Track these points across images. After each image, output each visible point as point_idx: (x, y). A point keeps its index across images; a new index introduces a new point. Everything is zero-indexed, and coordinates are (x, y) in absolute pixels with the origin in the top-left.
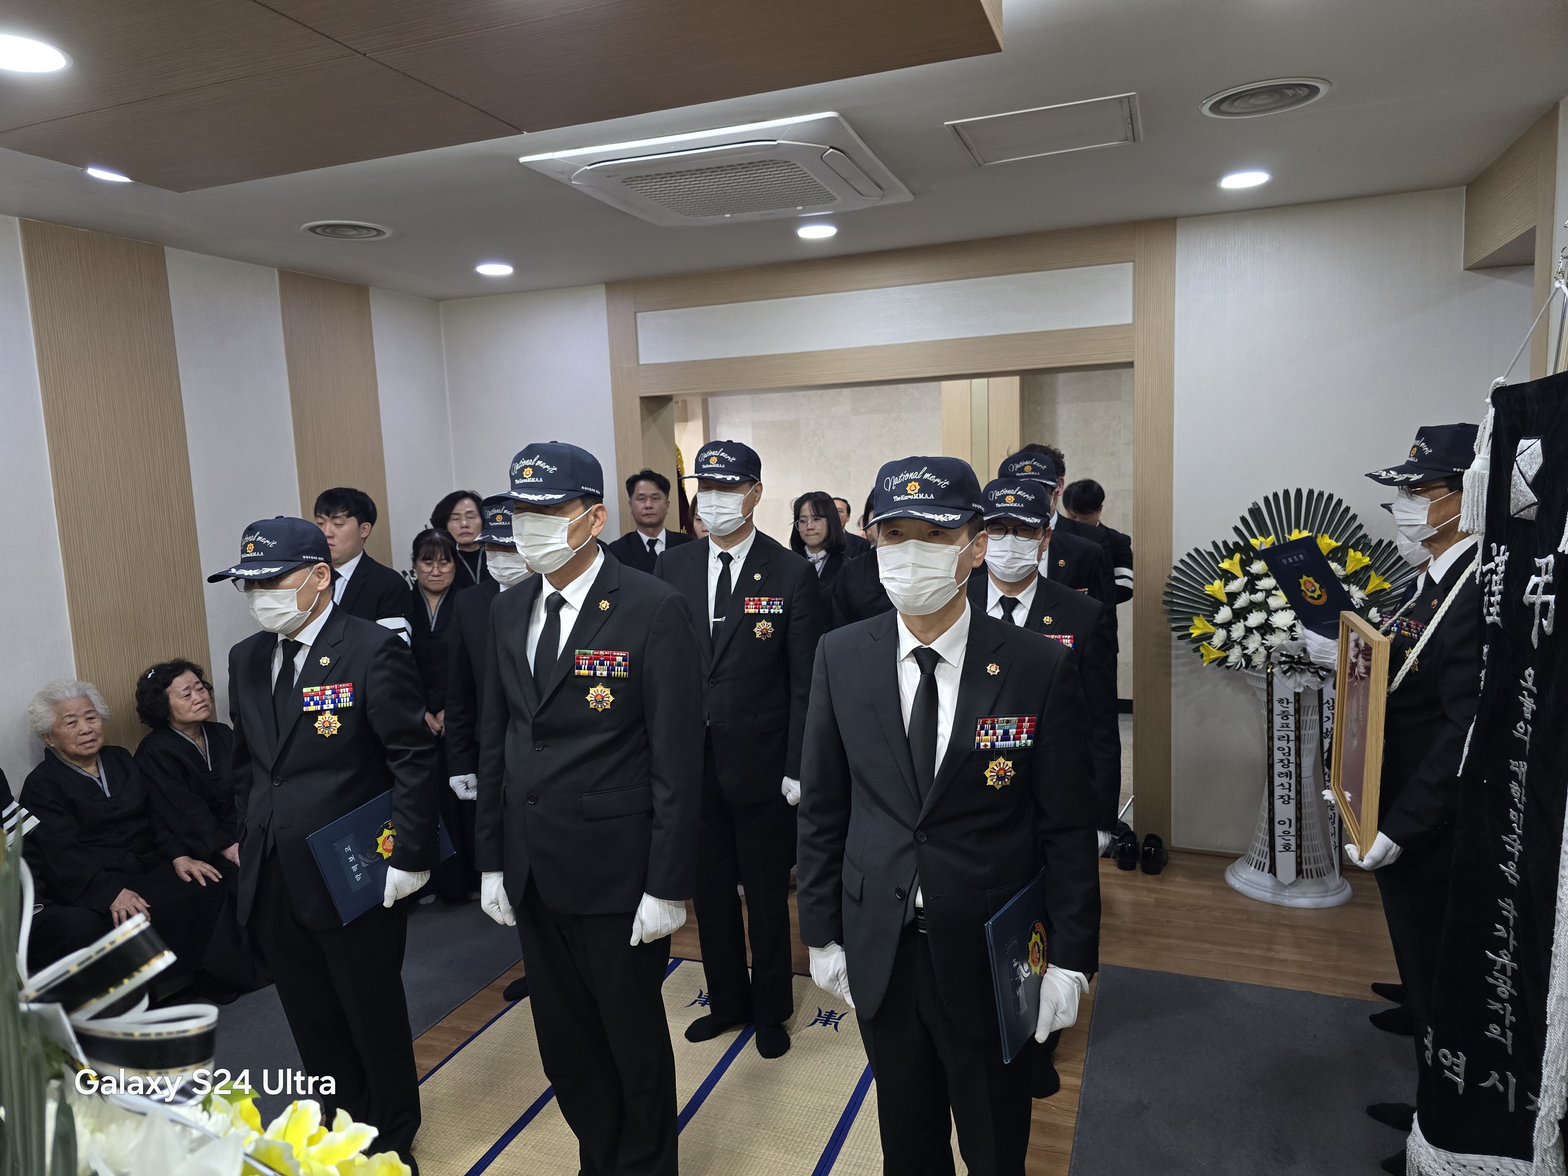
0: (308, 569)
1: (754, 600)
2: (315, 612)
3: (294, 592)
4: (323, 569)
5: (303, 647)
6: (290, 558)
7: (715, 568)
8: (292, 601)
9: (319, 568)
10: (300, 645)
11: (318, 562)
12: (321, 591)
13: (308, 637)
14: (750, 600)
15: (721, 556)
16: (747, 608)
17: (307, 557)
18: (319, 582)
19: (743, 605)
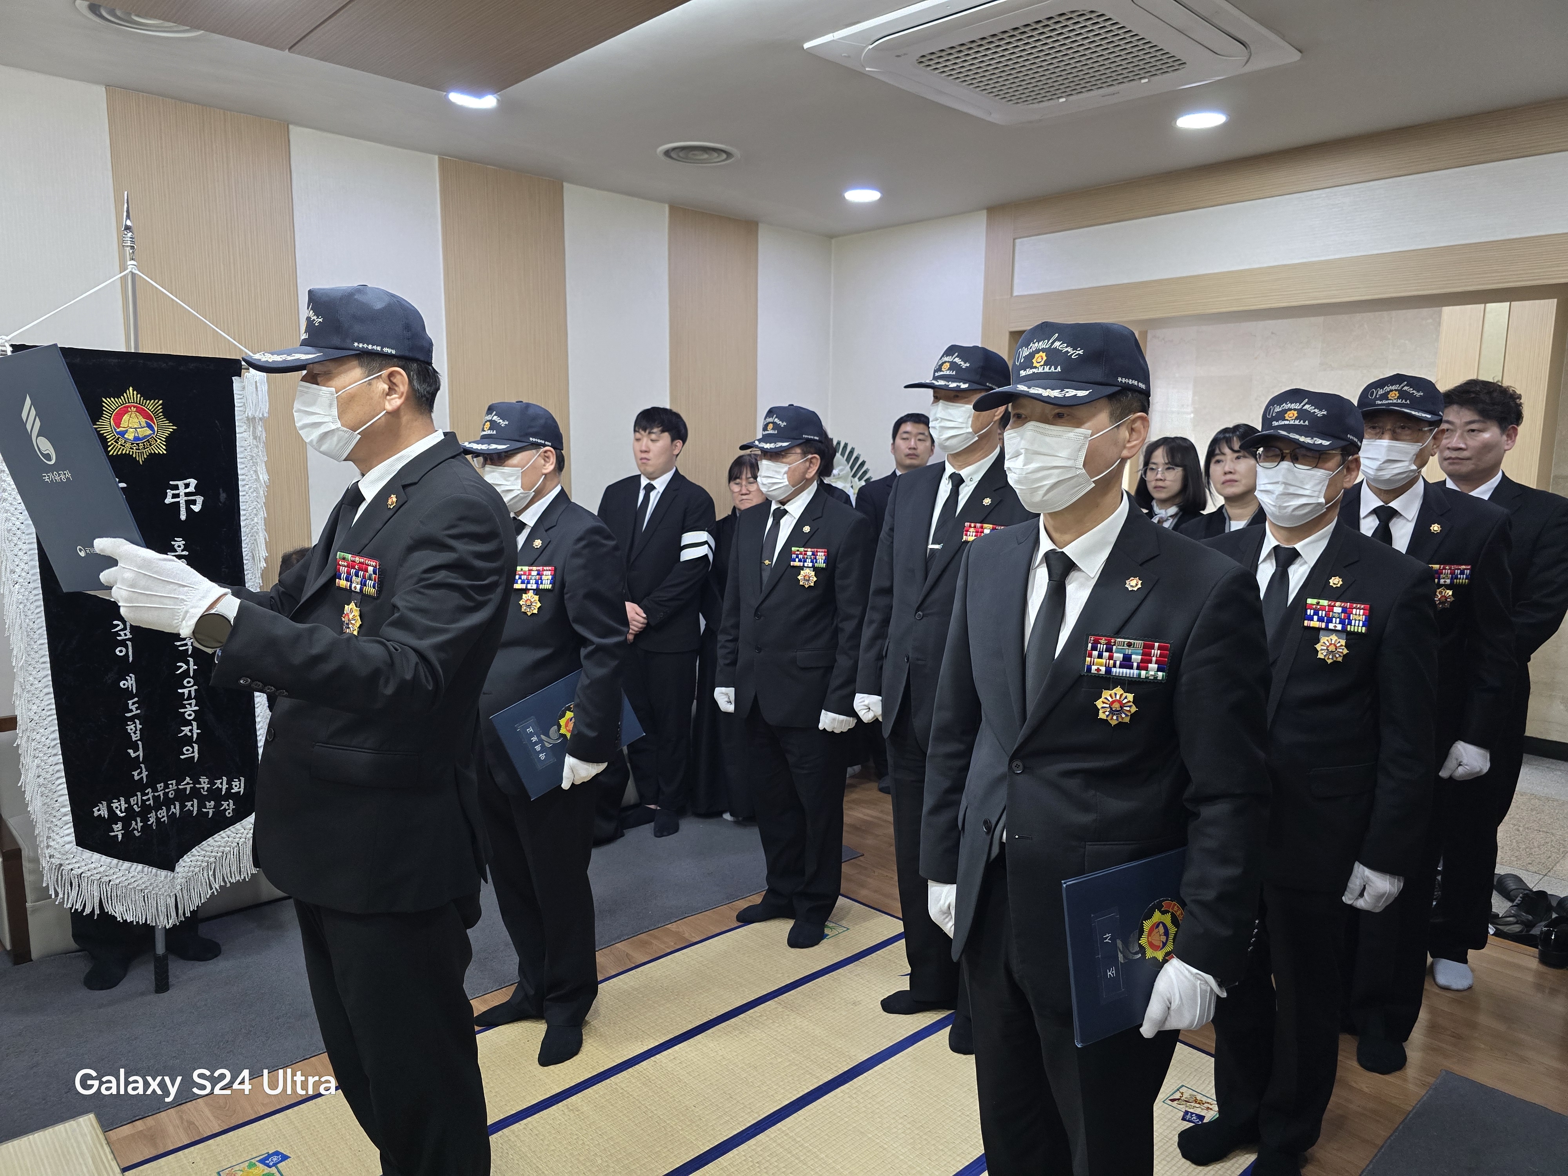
0: (534, 451)
1: (975, 527)
2: (539, 494)
3: (518, 471)
4: (549, 453)
5: (527, 527)
6: (518, 438)
7: (945, 488)
8: (516, 479)
9: (546, 452)
10: (523, 525)
11: (545, 445)
12: (546, 475)
13: (530, 518)
14: (970, 526)
15: (952, 476)
16: (966, 535)
17: (534, 440)
18: (544, 465)
19: (962, 530)
